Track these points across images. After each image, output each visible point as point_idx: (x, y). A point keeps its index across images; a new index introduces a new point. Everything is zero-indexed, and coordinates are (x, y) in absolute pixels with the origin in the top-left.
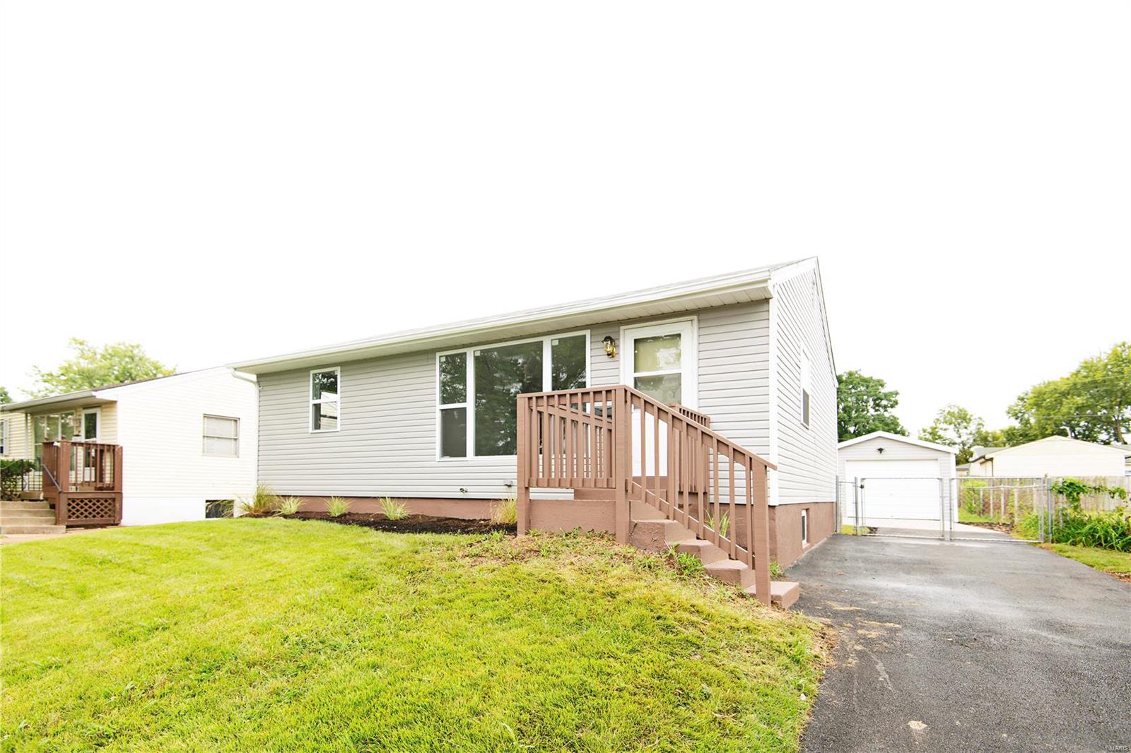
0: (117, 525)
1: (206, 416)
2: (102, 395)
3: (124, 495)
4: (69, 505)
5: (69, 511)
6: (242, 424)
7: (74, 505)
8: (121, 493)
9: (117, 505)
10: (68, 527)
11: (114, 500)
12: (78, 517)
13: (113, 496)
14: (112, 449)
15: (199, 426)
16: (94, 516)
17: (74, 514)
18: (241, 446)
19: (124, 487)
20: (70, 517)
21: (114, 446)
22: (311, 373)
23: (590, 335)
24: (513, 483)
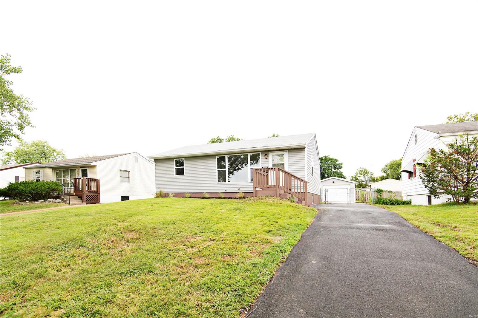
0: (99, 203)
1: (121, 170)
2: (93, 164)
3: (101, 194)
4: (86, 197)
5: (86, 198)
6: (130, 173)
7: (87, 197)
8: (100, 194)
9: (99, 197)
10: (87, 203)
11: (98, 195)
12: (89, 200)
13: (97, 194)
14: (97, 181)
15: (118, 174)
16: (93, 200)
17: (87, 199)
18: (130, 180)
19: (100, 192)
20: (86, 200)
21: (97, 179)
22: (174, 159)
23: (261, 154)
24: (240, 188)
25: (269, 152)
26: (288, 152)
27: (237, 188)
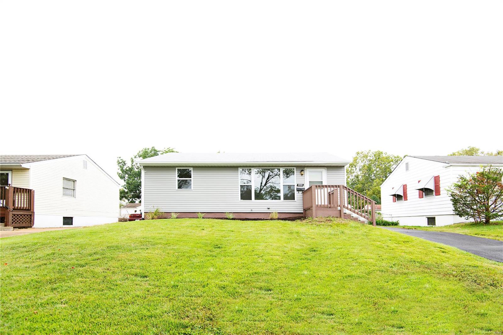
0: (31, 227)
1: (64, 179)
2: (24, 166)
3: (35, 213)
4: (13, 217)
5: (13, 220)
6: (77, 183)
7: (14, 217)
8: (34, 212)
9: (32, 218)
10: (14, 228)
11: (31, 215)
12: (16, 223)
13: (31, 213)
14: (29, 193)
15: (61, 184)
16: (22, 223)
17: (14, 221)
18: (77, 193)
19: (35, 210)
20: (13, 223)
21: (31, 190)
22: (177, 168)
23: (296, 169)
24: (270, 208)
25: (305, 168)
26: (326, 169)
27: (267, 208)
